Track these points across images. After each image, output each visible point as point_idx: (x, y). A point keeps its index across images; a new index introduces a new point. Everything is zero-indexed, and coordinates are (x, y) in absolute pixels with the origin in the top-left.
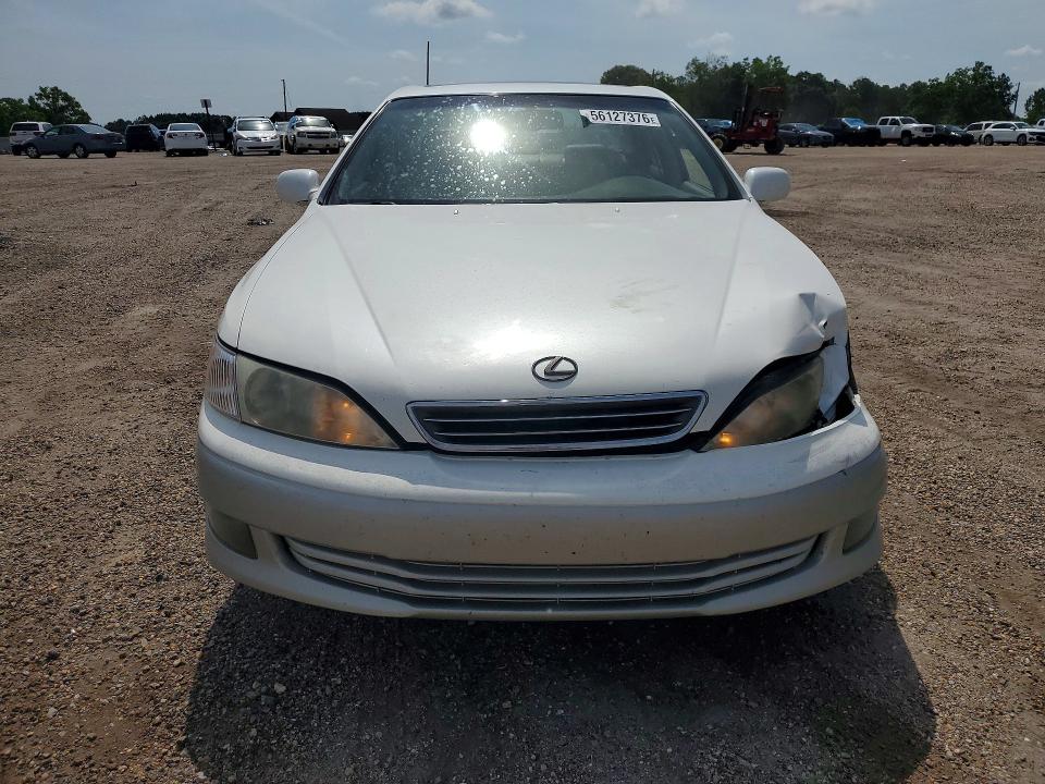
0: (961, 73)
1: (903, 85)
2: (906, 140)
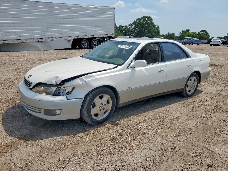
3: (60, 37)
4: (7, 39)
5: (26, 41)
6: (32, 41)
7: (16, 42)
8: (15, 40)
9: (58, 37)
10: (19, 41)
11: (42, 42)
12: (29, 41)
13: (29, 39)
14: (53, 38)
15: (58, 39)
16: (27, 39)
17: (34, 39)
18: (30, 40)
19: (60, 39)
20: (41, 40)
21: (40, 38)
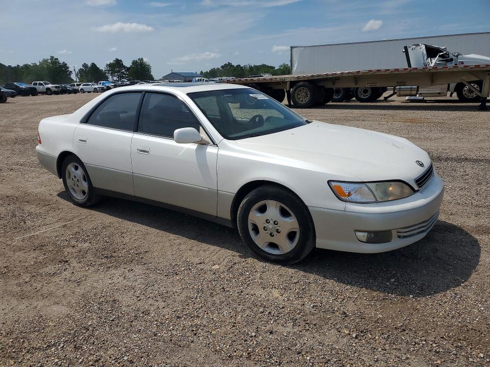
0: (45, 61)
1: (18, 66)
2: (49, 92)
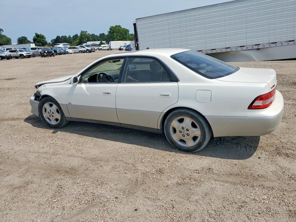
3: (289, 41)
4: (215, 48)
5: (237, 49)
6: (244, 48)
7: (224, 51)
8: (223, 48)
9: (285, 42)
10: (228, 50)
11: (258, 49)
12: (240, 49)
13: (240, 47)
14: (276, 43)
15: (286, 44)
16: (238, 47)
17: (247, 46)
18: (242, 47)
19: (288, 44)
20: (256, 47)
21: (255, 45)
